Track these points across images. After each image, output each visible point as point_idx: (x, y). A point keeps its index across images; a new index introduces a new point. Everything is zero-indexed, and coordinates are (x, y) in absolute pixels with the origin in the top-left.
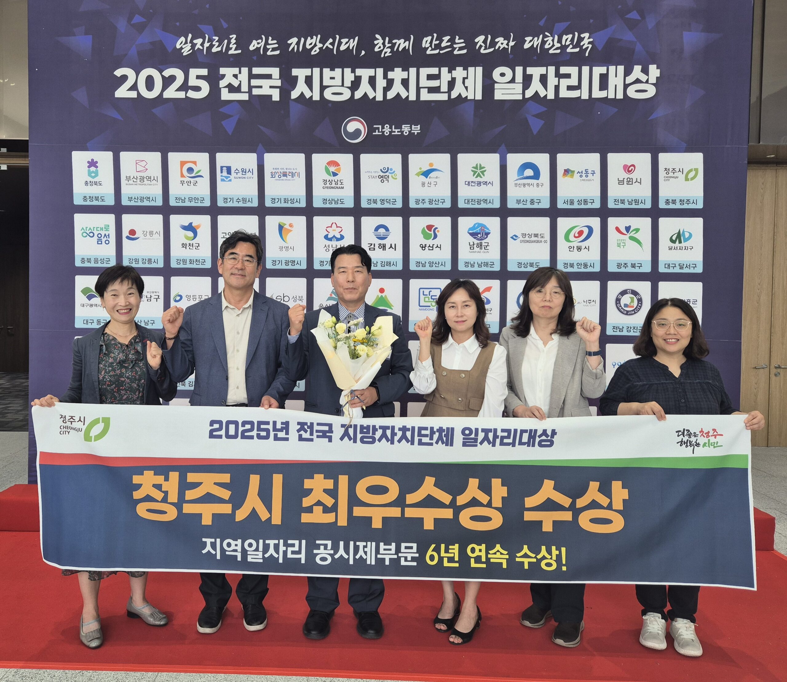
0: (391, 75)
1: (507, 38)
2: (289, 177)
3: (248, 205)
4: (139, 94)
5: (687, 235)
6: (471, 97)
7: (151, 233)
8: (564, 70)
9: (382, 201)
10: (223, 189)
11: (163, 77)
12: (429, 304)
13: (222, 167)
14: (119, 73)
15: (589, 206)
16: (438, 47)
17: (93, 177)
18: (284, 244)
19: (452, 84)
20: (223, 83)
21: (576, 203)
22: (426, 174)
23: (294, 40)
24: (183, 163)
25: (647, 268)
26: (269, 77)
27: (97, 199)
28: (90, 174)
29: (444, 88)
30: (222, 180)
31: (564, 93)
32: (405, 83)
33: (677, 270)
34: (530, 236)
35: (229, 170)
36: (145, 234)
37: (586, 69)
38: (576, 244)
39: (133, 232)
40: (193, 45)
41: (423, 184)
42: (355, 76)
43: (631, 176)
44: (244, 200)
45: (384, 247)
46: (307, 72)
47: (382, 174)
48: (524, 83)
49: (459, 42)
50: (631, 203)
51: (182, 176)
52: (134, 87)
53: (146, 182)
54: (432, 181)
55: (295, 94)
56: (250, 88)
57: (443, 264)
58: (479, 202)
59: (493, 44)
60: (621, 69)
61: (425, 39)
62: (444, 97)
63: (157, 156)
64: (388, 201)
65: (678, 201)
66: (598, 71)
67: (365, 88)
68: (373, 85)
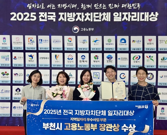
0: (86, 14)
1: (117, 5)
2: (58, 42)
3: (47, 50)
4: (17, 19)
5: (166, 58)
6: (107, 21)
7: (20, 57)
8: (132, 13)
9: (83, 49)
10: (40, 46)
11: (24, 15)
12: (96, 77)
13: (40, 40)
14: (11, 14)
15: (139, 50)
16: (98, 7)
17: (5, 42)
18: (57, 61)
19: (102, 17)
20: (40, 17)
21: (136, 50)
22: (95, 41)
23: (59, 5)
24: (29, 38)
25: (155, 67)
26: (52, 15)
27: (5, 48)
28: (3, 41)
29: (100, 18)
30: (40, 43)
31: (133, 20)
32: (90, 17)
33: (163, 68)
34: (123, 58)
35: (42, 40)
36: (19, 57)
37: (138, 13)
38: (136, 61)
39: (15, 57)
40: (32, 6)
41: (94, 44)
42: (76, 15)
43: (151, 42)
44: (46, 48)
45: (84, 61)
46: (63, 13)
47: (83, 41)
48: (122, 17)
49: (104, 6)
50: (150, 49)
51: (29, 42)
52: (16, 18)
53: (19, 43)
54: (97, 43)
55: (59, 20)
56: (47, 18)
57: (100, 66)
58: (110, 49)
59: (113, 6)
60: (148, 13)
61: (95, 5)
62: (100, 21)
63: (22, 36)
64: (85, 49)
65: (163, 49)
66: (142, 14)
67: (79, 18)
68: (81, 17)
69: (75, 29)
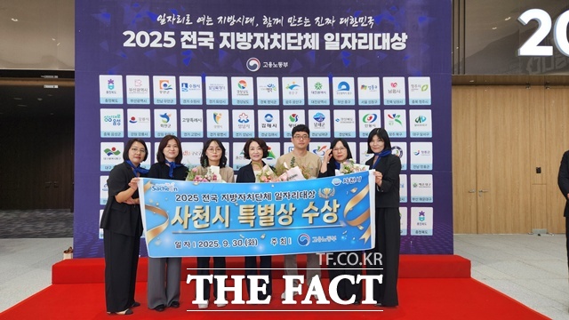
0: (272, 36)
1: (331, 18)
2: (219, 89)
3: (197, 104)
4: (137, 45)
5: (423, 118)
6: (313, 48)
7: (144, 119)
8: (360, 35)
9: (269, 102)
10: (183, 95)
11: (150, 36)
13: (183, 84)
14: (125, 33)
15: (374, 104)
16: (296, 22)
17: (111, 89)
18: (217, 124)
19: (303, 42)
20: (182, 40)
21: (368, 103)
22: (291, 87)
23: (221, 18)
24: (161, 82)
25: (404, 136)
26: (208, 36)
27: (113, 101)
28: (109, 87)
29: (300, 43)
30: (183, 91)
31: (360, 47)
32: (279, 41)
33: (419, 136)
34: (345, 119)
35: (186, 85)
36: (140, 119)
37: (371, 35)
38: (368, 124)
40: (167, 20)
41: (290, 93)
42: (253, 37)
43: (395, 89)
44: (195, 101)
46: (228, 34)
47: (268, 88)
48: (340, 41)
49: (307, 20)
50: (395, 102)
51: (161, 88)
52: (134, 41)
53: (141, 91)
54: (294, 91)
55: (221, 46)
56: (198, 42)
58: (319, 102)
59: (324, 21)
60: (388, 35)
61: (289, 18)
62: (300, 48)
63: (147, 78)
64: (272, 102)
65: (418, 101)
66: (377, 35)
67: (258, 43)
68: (263, 41)
69: (252, 63)
